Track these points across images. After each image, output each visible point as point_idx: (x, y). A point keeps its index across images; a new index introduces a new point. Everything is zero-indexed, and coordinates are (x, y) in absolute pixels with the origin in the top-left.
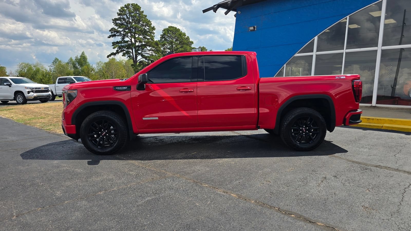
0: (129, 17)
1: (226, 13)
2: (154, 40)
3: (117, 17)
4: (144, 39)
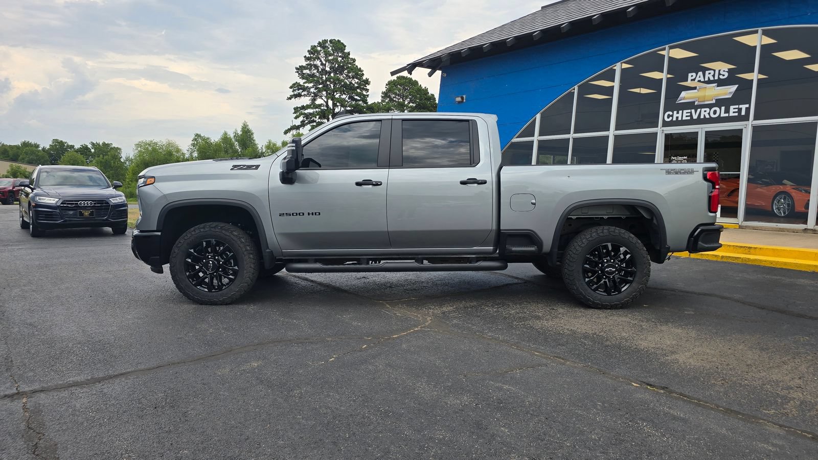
0: (324, 62)
1: (430, 75)
2: (366, 103)
3: (304, 63)
4: (349, 101)
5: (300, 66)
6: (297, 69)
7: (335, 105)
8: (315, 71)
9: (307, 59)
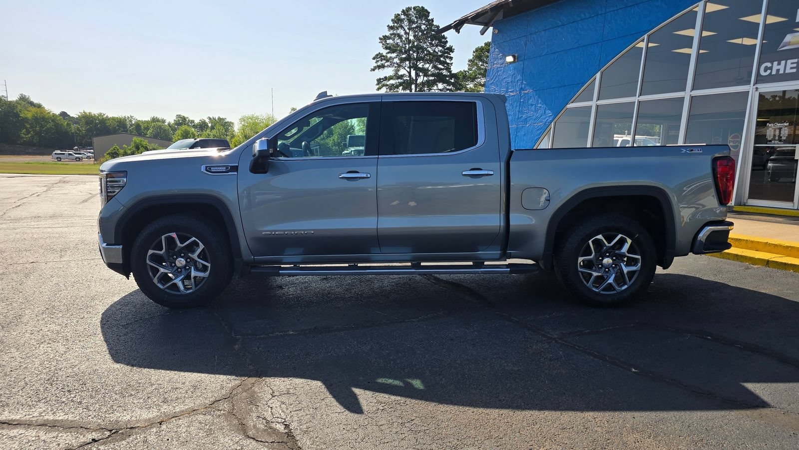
0: (408, 31)
1: (483, 32)
2: (450, 72)
3: (388, 33)
4: (432, 70)
5: (383, 36)
6: (380, 39)
7: (417, 75)
8: (399, 41)
9: (390, 28)
